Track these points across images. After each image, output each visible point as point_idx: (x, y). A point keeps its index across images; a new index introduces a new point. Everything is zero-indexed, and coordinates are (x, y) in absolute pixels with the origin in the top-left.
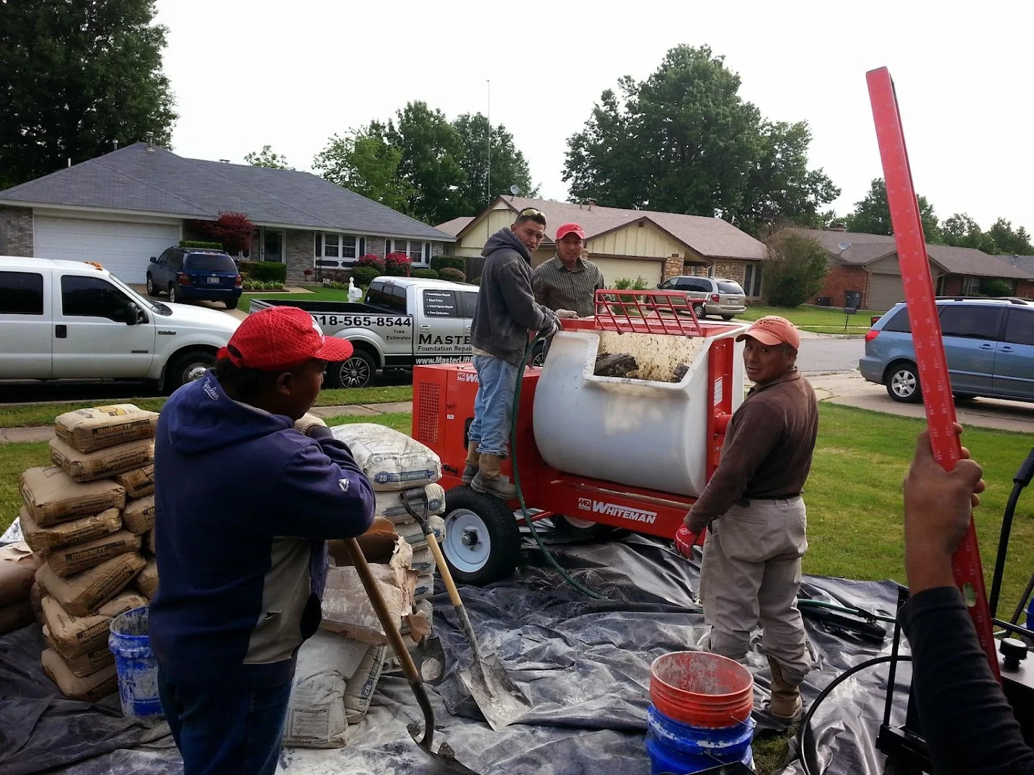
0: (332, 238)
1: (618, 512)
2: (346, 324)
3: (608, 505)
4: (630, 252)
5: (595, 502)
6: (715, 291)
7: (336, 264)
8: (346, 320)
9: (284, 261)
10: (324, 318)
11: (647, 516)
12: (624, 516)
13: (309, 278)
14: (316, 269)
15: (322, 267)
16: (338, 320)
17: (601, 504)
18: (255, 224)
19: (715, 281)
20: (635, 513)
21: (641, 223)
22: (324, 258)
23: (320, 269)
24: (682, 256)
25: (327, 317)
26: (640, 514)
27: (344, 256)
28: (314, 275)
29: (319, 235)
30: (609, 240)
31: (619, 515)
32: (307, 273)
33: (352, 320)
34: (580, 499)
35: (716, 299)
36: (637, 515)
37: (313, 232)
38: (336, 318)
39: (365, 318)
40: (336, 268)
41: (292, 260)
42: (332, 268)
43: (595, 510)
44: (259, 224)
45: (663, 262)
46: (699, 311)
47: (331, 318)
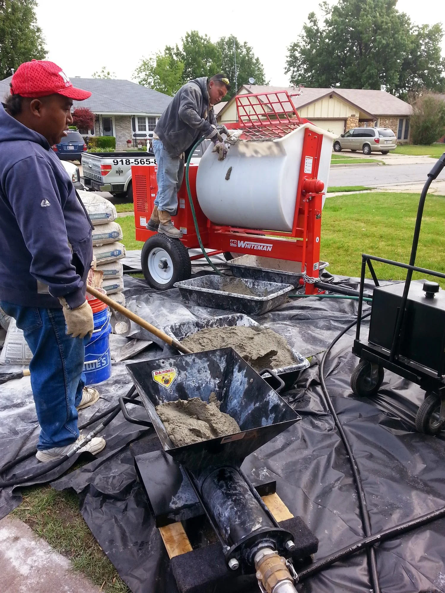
0: (142, 119)
1: (251, 246)
2: (135, 164)
3: (246, 242)
4: (324, 116)
5: (239, 241)
6: (377, 136)
7: (145, 135)
8: (135, 161)
9: (114, 136)
10: (122, 161)
11: (267, 247)
12: (255, 248)
13: (130, 145)
14: (133, 140)
15: (137, 138)
16: (130, 162)
17: (242, 242)
18: (95, 113)
19: (377, 130)
20: (261, 246)
21: (331, 96)
22: (138, 132)
23: (136, 140)
24: (357, 115)
25: (124, 160)
26: (264, 246)
27: (149, 130)
28: (132, 144)
29: (133, 118)
30: (311, 108)
31: (252, 248)
32: (129, 142)
33: (139, 161)
34: (231, 240)
35: (377, 141)
36: (262, 247)
37: (130, 117)
38: (129, 160)
39: (147, 160)
40: (145, 138)
41: (119, 135)
42: (143, 138)
43: (239, 246)
44: (98, 113)
45: (345, 120)
46: (366, 150)
47: (126, 160)
